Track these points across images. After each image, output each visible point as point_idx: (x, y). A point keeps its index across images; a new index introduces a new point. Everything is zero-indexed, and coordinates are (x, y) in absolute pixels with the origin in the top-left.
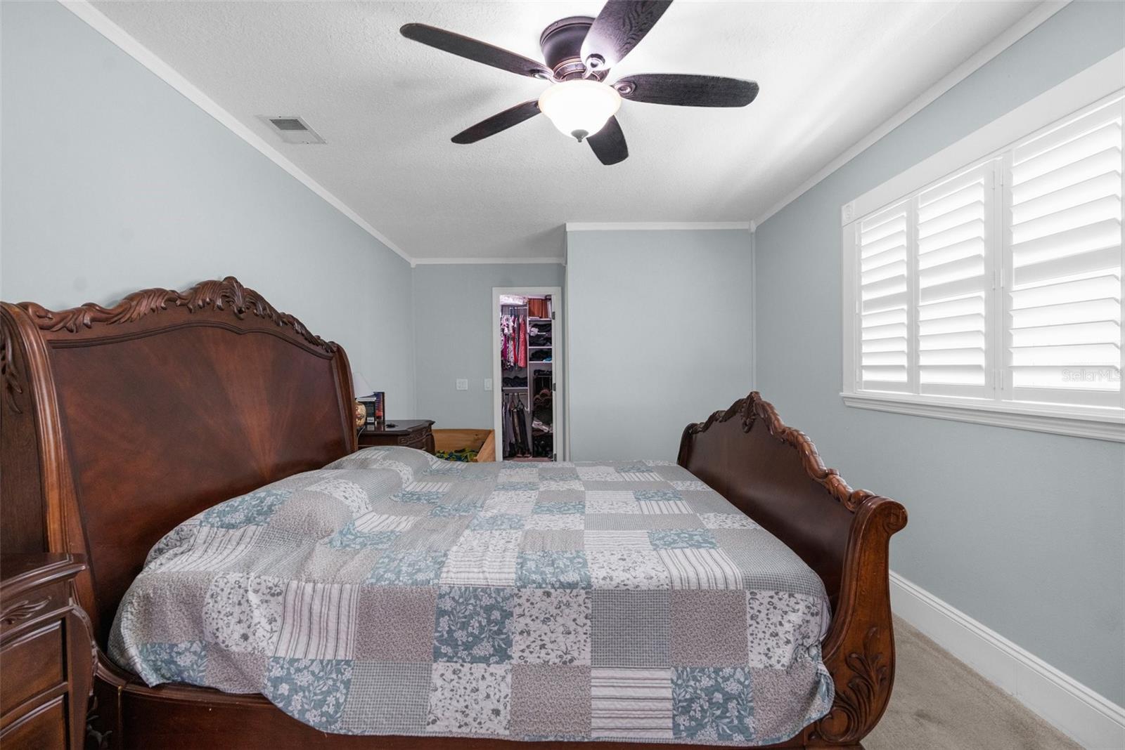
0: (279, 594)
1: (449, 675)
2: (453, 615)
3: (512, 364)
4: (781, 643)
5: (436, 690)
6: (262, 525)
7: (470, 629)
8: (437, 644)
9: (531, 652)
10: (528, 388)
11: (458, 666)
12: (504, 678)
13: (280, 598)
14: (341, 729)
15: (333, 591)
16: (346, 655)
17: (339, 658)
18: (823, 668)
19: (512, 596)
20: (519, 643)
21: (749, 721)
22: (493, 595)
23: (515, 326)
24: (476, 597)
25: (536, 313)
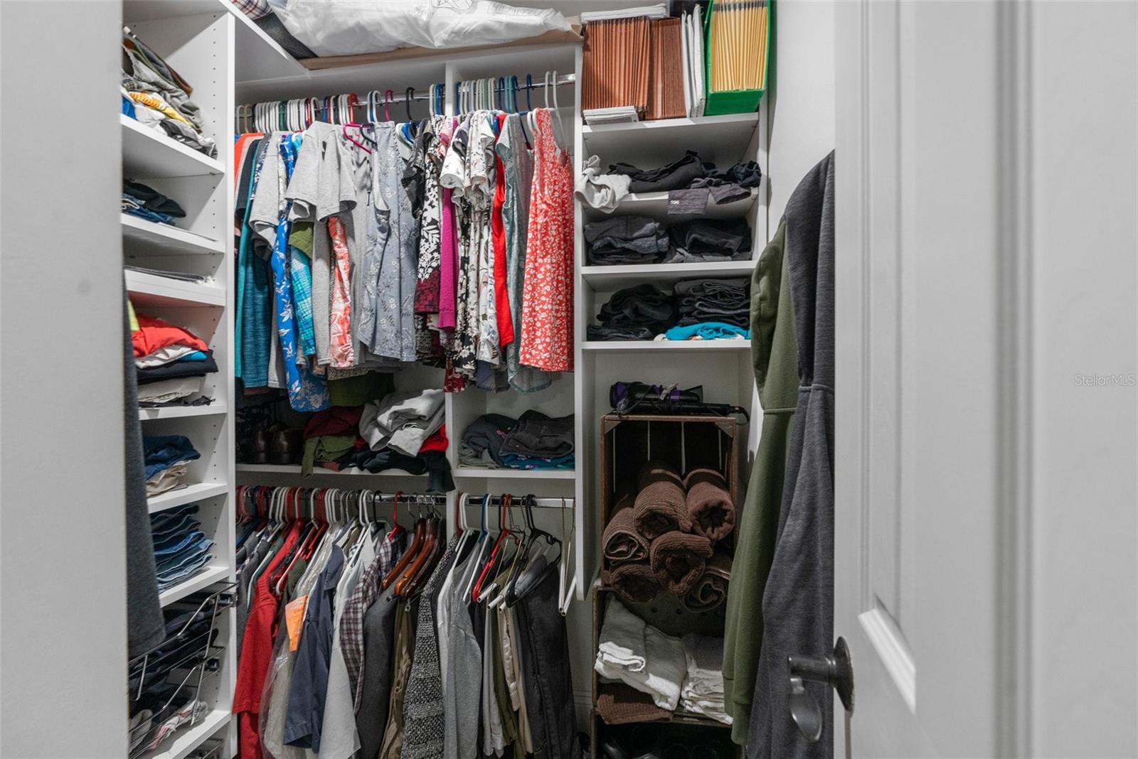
3: (486, 354)
10: (577, 475)
23: (504, 139)
25: (619, 91)
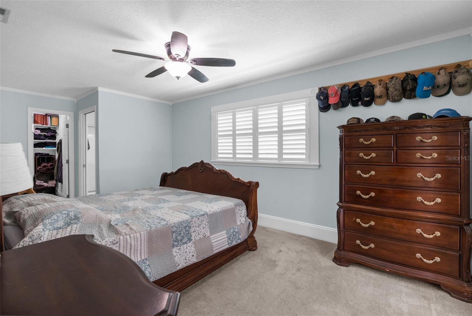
0: (116, 243)
1: (178, 251)
2: (177, 232)
4: (242, 217)
5: (175, 256)
6: (79, 224)
7: (181, 235)
8: (173, 243)
9: (196, 237)
11: (179, 247)
12: (192, 246)
13: (118, 245)
14: (153, 279)
15: (138, 236)
16: (145, 257)
17: (143, 259)
18: (249, 220)
19: (190, 222)
20: (193, 235)
21: (240, 237)
22: (186, 223)
24: (182, 225)
25: (39, 122)
